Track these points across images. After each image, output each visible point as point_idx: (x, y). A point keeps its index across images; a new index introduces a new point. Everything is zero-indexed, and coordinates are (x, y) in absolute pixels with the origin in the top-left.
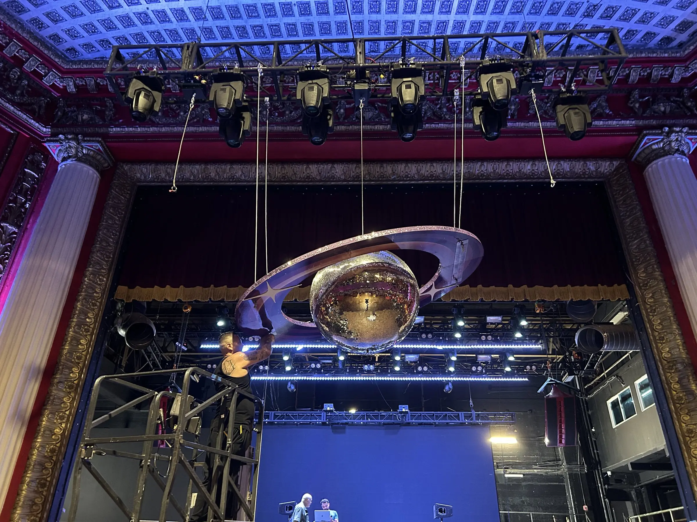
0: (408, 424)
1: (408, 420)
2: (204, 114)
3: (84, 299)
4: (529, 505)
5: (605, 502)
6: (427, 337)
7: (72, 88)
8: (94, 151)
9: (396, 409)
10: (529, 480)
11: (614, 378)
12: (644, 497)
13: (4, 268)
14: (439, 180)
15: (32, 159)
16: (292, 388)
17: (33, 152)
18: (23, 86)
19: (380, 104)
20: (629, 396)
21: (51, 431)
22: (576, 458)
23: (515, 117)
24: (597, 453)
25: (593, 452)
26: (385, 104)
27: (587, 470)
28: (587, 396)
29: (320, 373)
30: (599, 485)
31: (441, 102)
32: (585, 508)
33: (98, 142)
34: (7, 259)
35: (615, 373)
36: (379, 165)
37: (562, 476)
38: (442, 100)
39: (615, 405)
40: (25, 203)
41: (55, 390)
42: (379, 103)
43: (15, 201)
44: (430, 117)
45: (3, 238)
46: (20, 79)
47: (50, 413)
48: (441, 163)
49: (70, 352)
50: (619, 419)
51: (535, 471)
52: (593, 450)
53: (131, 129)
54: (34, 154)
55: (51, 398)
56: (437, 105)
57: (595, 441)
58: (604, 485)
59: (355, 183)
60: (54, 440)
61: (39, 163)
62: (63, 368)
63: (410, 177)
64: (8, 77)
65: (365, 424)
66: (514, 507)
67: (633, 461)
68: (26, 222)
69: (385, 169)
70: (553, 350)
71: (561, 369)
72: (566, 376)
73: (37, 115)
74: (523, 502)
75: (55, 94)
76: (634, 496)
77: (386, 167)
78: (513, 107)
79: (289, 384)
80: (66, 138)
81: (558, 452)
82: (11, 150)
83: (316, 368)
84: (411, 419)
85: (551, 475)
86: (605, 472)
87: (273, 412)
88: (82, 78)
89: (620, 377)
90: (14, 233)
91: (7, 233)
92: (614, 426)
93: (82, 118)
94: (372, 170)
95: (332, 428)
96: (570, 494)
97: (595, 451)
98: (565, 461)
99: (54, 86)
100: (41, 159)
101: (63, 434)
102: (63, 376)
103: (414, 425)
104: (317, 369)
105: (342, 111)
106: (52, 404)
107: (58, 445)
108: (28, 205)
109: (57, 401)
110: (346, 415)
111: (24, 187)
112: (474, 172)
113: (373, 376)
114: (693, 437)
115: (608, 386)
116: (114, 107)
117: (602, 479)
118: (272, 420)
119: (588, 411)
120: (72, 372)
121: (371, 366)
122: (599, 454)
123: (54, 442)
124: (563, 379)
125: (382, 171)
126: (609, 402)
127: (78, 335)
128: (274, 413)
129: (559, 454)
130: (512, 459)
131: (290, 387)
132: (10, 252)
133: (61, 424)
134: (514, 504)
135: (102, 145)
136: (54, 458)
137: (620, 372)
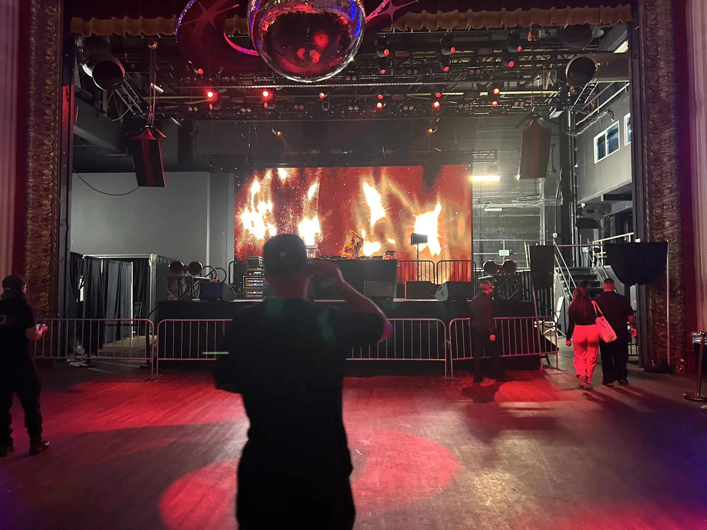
3: (37, 33)
4: (504, 234)
5: (574, 229)
6: (413, 73)
10: (507, 213)
11: (605, 113)
12: (611, 225)
20: (616, 131)
22: (555, 191)
24: (576, 187)
25: (572, 187)
27: (563, 203)
28: (576, 133)
29: (305, 115)
30: (572, 215)
32: (555, 235)
35: (608, 108)
37: (538, 208)
39: (601, 140)
50: (601, 154)
51: (514, 205)
52: (573, 184)
57: (576, 177)
58: (577, 215)
66: (489, 236)
67: (606, 192)
70: (550, 85)
71: (551, 105)
72: (554, 111)
74: (499, 232)
76: (602, 224)
81: (539, 187)
83: (299, 111)
85: (528, 208)
86: (579, 204)
89: (612, 112)
92: (596, 161)
96: (543, 224)
97: (574, 186)
98: (543, 195)
104: (302, 111)
114: (658, 165)
115: (598, 122)
117: (575, 211)
119: (575, 148)
121: (356, 107)
122: (577, 188)
124: (550, 115)
126: (596, 139)
127: (42, 75)
129: (539, 190)
130: (494, 195)
133: (48, 164)
134: (490, 233)
137: (613, 107)
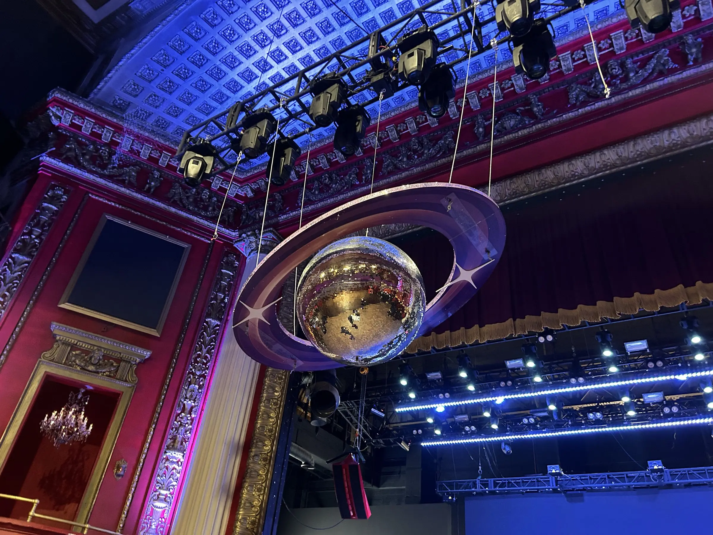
0: (670, 486)
1: (667, 479)
2: (352, 180)
3: (271, 374)
6: (656, 366)
7: (250, 194)
8: (270, 241)
9: (646, 466)
13: (211, 357)
14: (617, 167)
15: (227, 261)
16: (506, 450)
17: (227, 254)
18: (214, 203)
19: (522, 108)
21: (250, 503)
23: (700, 60)
26: (528, 106)
29: (537, 429)
31: (595, 79)
33: (271, 231)
34: (213, 349)
36: (536, 173)
38: (595, 77)
40: (224, 298)
41: (252, 463)
42: (520, 108)
43: (216, 298)
44: (584, 101)
45: (209, 331)
46: (210, 197)
47: (249, 485)
48: (614, 148)
49: (262, 427)
53: (294, 213)
54: (227, 256)
55: (249, 471)
56: (591, 84)
59: (513, 200)
60: (254, 512)
61: (232, 263)
62: (257, 442)
63: (577, 176)
64: (201, 198)
65: (610, 489)
68: (226, 314)
69: (545, 176)
73: (227, 223)
75: (240, 202)
77: (546, 172)
78: (694, 50)
79: (503, 445)
80: (248, 236)
82: (209, 257)
83: (529, 424)
84: (673, 479)
87: (492, 479)
88: (255, 182)
90: (217, 325)
91: (211, 327)
93: (259, 215)
94: (530, 180)
95: (567, 496)
99: (237, 196)
100: (234, 259)
101: (261, 506)
102: (258, 449)
103: (679, 487)
104: (531, 424)
105: (481, 130)
106: (250, 477)
107: (258, 517)
108: (226, 300)
109: (253, 473)
110: (581, 480)
111: (222, 285)
112: (662, 145)
113: (605, 427)
116: (282, 199)
118: (493, 489)
120: (266, 445)
121: (598, 414)
123: (254, 514)
125: (542, 178)
127: (268, 409)
128: (494, 481)
131: (504, 449)
132: (215, 342)
133: (259, 496)
135: (274, 234)
136: (255, 531)
